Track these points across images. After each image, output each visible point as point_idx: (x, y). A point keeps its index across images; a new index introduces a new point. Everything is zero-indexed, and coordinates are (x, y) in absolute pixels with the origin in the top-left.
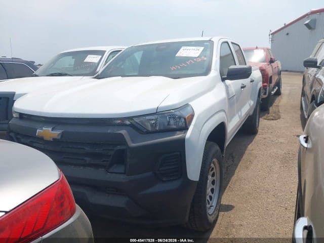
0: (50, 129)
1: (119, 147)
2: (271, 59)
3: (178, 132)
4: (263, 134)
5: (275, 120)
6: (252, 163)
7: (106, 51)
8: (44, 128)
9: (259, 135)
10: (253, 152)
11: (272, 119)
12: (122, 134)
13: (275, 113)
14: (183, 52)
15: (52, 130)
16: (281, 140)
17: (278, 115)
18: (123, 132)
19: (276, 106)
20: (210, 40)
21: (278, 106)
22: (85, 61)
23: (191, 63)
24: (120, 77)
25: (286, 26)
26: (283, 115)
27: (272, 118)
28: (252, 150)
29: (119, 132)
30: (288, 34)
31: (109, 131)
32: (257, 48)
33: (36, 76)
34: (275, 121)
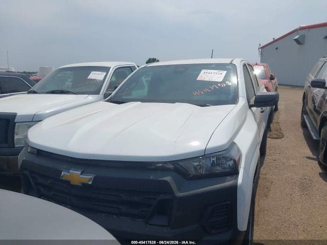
0: (79, 173)
1: (162, 197)
2: (271, 75)
3: (228, 178)
4: (271, 156)
5: (280, 138)
6: (270, 191)
7: (110, 68)
8: (71, 171)
9: (268, 156)
10: (267, 176)
11: (277, 138)
12: (167, 181)
13: (277, 130)
14: (205, 76)
15: (81, 174)
16: (292, 162)
17: (280, 133)
18: (168, 178)
19: (277, 123)
20: (231, 63)
21: (278, 123)
22: (88, 78)
23: (214, 87)
24: (140, 103)
25: (275, 41)
26: (286, 134)
27: (276, 136)
28: (266, 174)
29: (163, 179)
30: (277, 48)
31: (151, 178)
32: (256, 64)
33: (34, 92)
34: (280, 140)
